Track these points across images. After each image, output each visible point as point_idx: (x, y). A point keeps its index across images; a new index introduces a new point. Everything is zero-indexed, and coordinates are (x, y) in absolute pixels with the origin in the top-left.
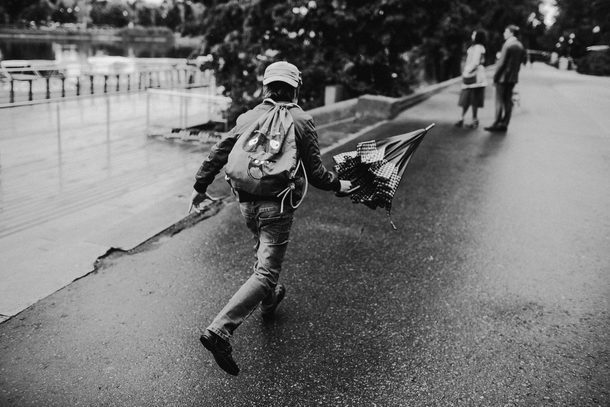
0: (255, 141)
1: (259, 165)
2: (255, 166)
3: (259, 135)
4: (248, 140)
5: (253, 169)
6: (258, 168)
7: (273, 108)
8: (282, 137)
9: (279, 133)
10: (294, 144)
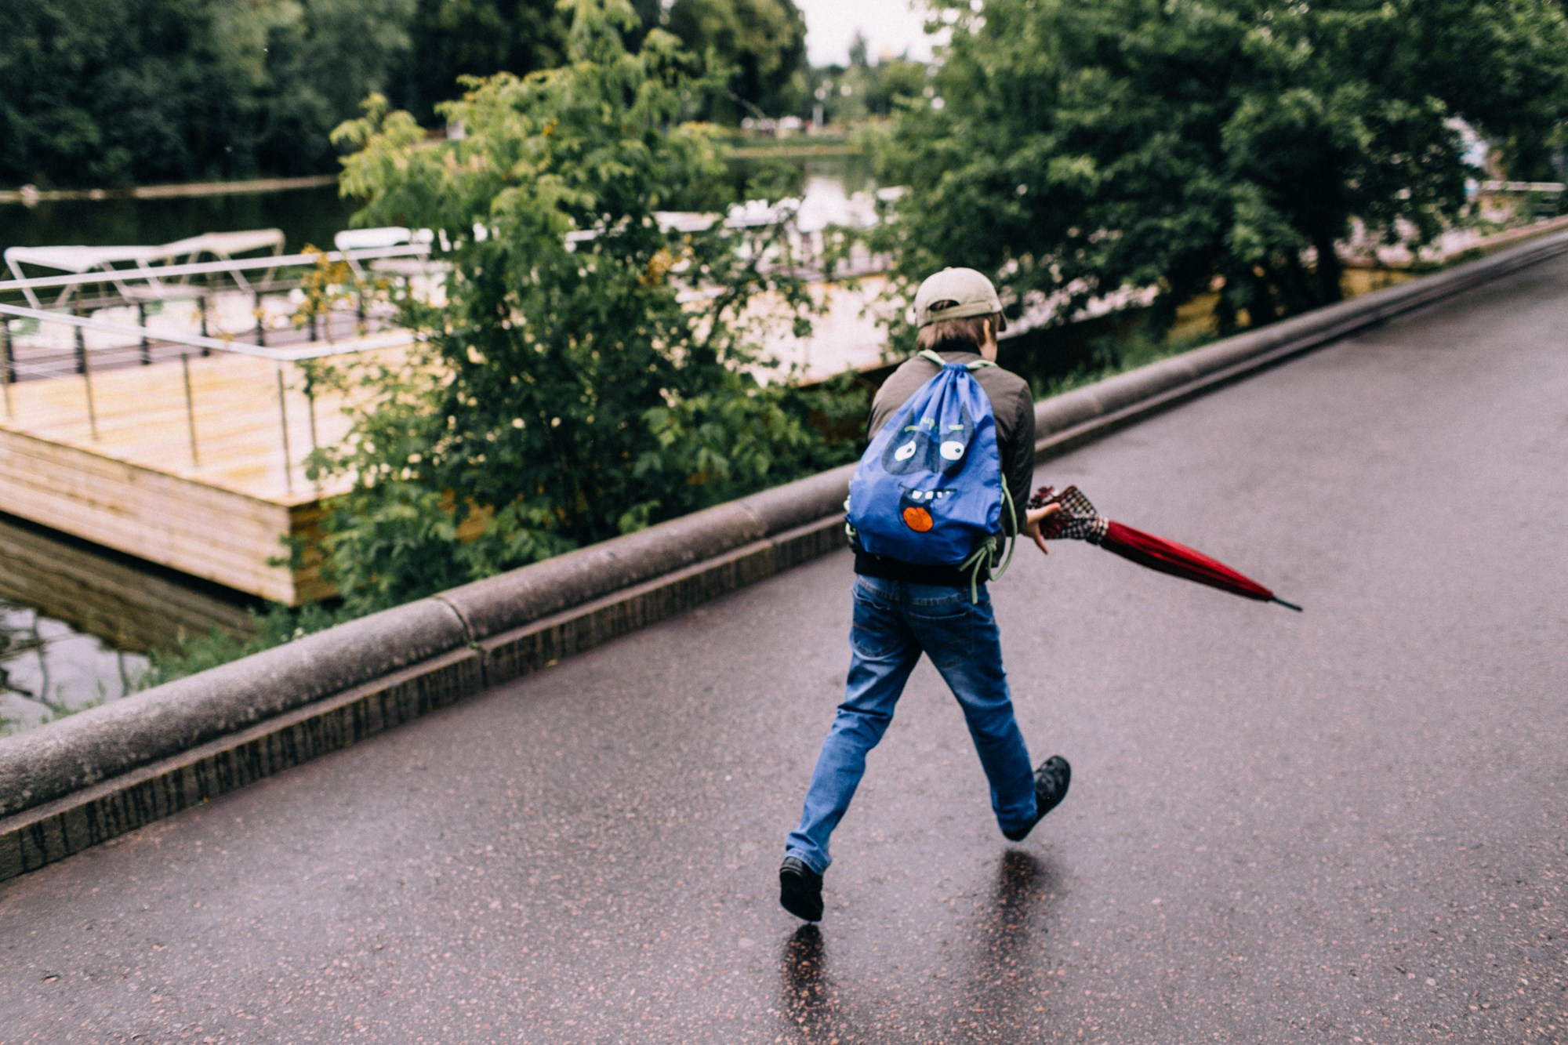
0: (910, 450)
1: (922, 501)
2: (915, 504)
3: (916, 437)
4: (891, 450)
5: (910, 512)
6: (921, 510)
7: (941, 376)
8: (968, 435)
9: (961, 427)
10: (994, 448)
